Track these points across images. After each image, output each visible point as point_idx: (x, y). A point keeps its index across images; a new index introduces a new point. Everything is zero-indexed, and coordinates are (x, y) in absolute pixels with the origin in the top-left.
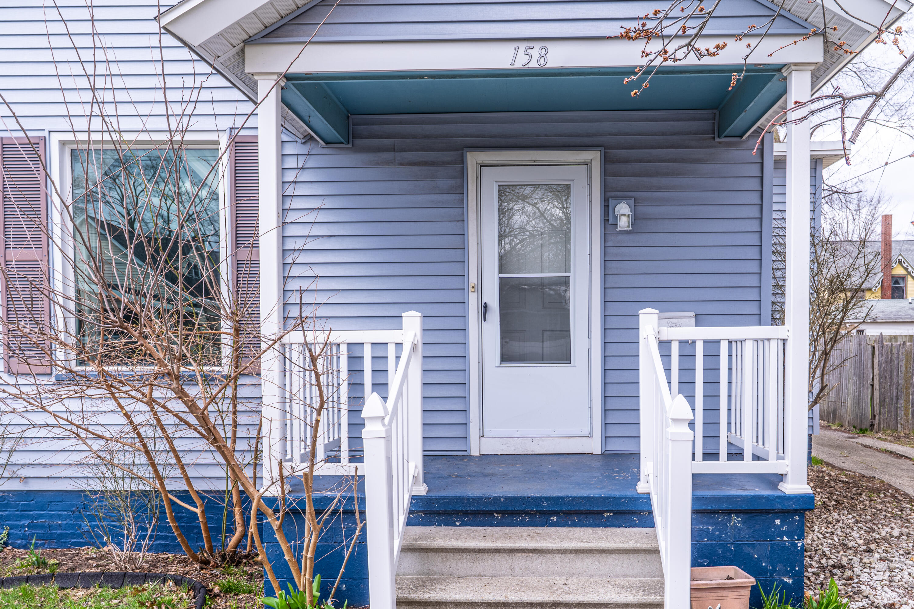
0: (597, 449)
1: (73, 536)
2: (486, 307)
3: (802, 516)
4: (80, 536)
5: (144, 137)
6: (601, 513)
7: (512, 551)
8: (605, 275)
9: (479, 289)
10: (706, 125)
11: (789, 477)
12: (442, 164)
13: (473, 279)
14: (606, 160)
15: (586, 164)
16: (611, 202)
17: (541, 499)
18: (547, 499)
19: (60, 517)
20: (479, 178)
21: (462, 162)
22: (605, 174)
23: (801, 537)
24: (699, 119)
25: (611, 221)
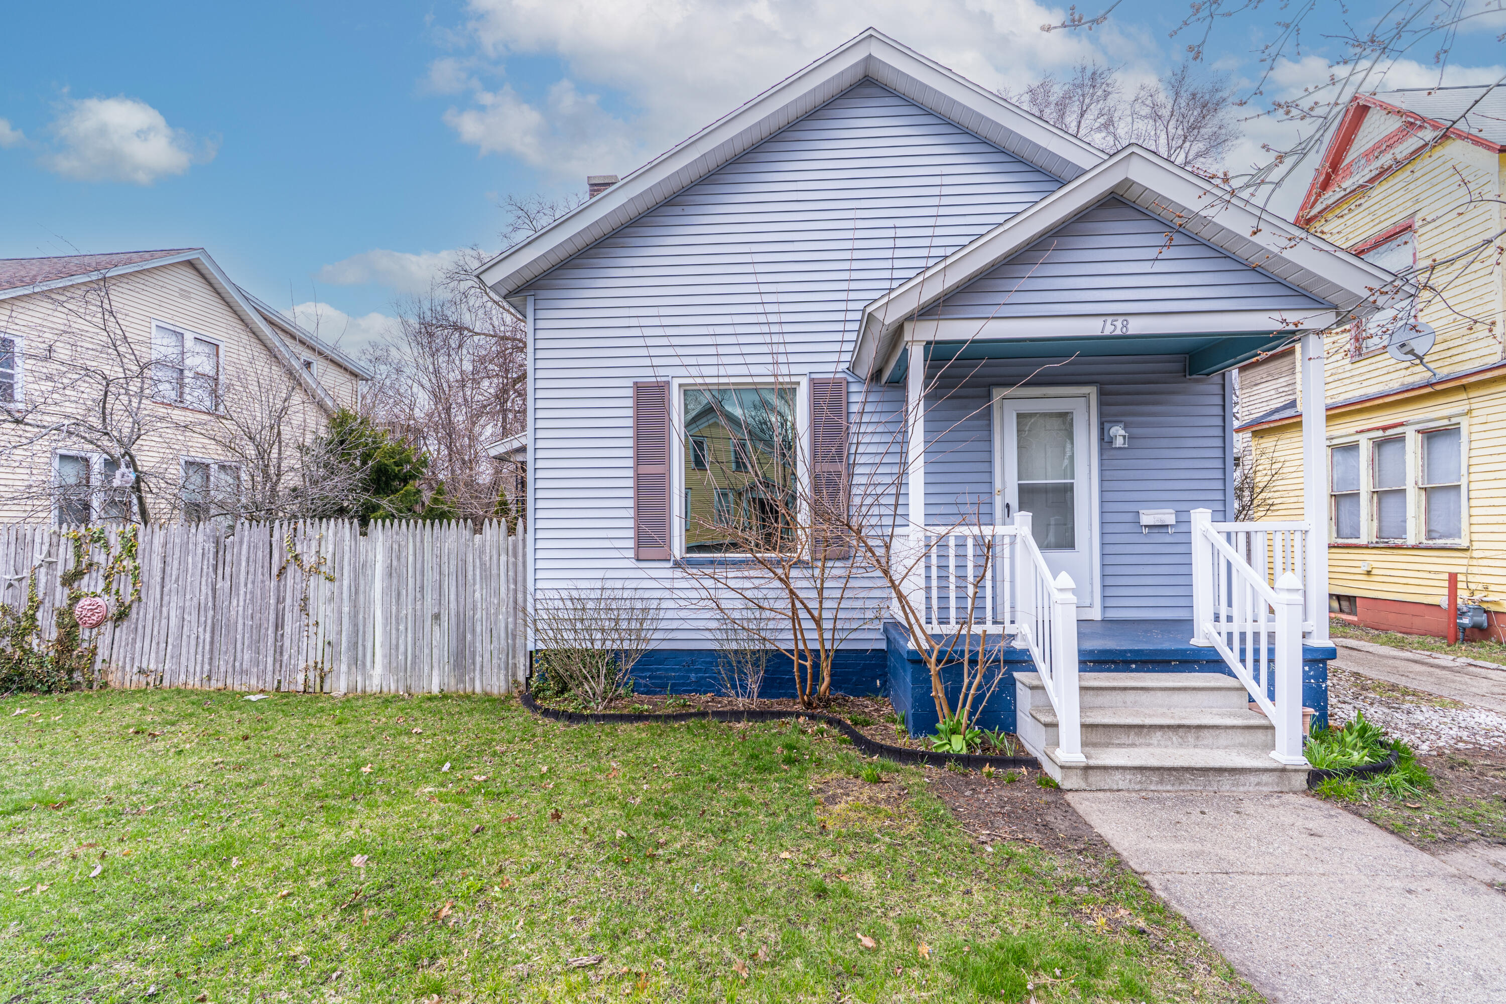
0: (1098, 617)
1: (683, 685)
2: (1008, 506)
3: (1325, 664)
4: (689, 684)
5: (749, 380)
6: (1169, 662)
7: (1125, 689)
8: (1102, 480)
9: (1002, 492)
10: (1178, 366)
11: (1315, 634)
12: (973, 397)
13: (998, 485)
14: (1101, 393)
15: (1086, 396)
16: (1107, 426)
17: (1125, 651)
18: (1130, 651)
19: (673, 670)
20: (1002, 408)
21: (989, 397)
22: (1101, 404)
23: (1325, 679)
24: (1169, 362)
25: (1106, 439)
